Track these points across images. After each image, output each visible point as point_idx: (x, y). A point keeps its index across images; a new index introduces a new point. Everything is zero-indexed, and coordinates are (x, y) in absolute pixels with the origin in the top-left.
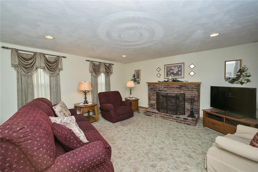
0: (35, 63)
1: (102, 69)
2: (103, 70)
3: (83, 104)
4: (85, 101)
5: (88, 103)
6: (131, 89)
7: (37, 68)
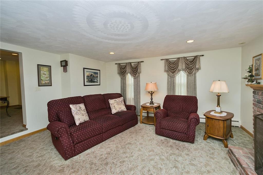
0: (126, 71)
1: (182, 65)
2: (182, 67)
3: (150, 104)
4: (151, 102)
5: (154, 104)
6: (219, 96)
7: (127, 73)
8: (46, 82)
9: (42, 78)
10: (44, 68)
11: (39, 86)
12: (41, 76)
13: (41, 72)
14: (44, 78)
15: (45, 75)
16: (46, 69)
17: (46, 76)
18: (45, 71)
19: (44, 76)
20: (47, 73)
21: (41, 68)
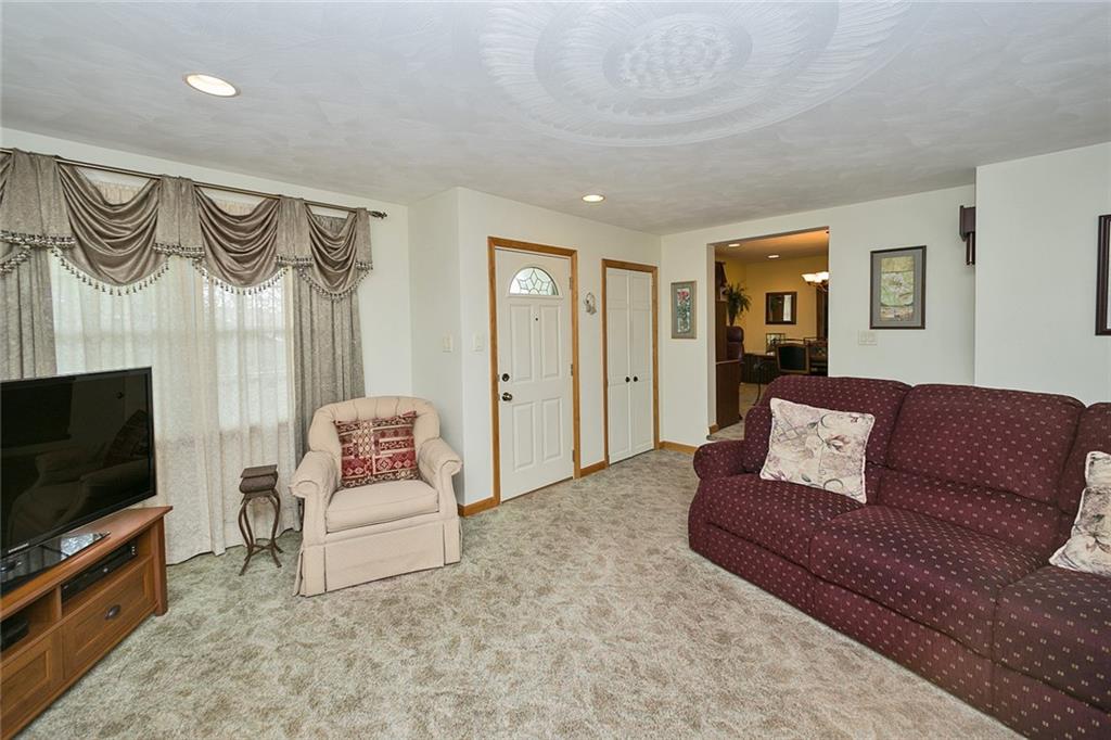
8: (902, 312)
9: (884, 300)
10: (894, 259)
11: (872, 328)
12: (883, 292)
13: (884, 277)
14: (892, 298)
15: (899, 284)
16: (902, 263)
17: (902, 290)
18: (897, 273)
19: (892, 289)
20: (907, 280)
21: (885, 261)
